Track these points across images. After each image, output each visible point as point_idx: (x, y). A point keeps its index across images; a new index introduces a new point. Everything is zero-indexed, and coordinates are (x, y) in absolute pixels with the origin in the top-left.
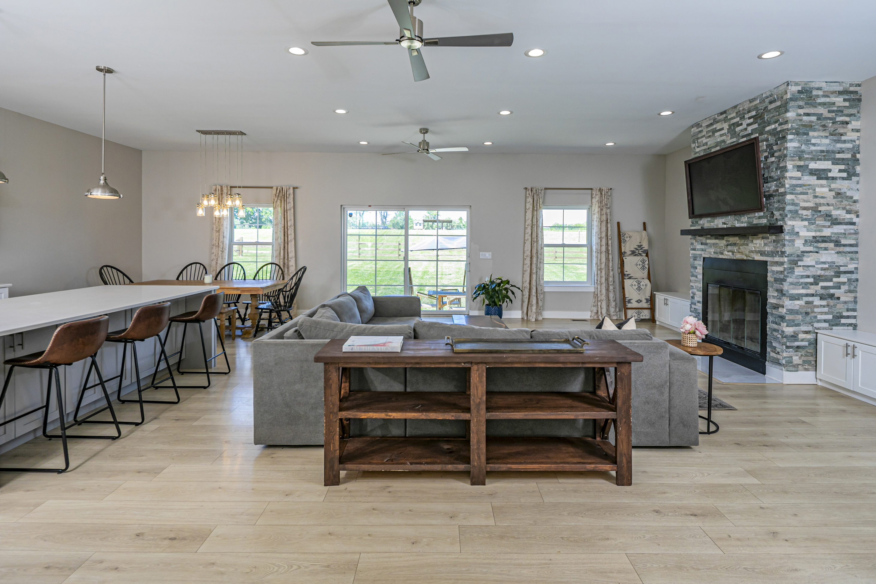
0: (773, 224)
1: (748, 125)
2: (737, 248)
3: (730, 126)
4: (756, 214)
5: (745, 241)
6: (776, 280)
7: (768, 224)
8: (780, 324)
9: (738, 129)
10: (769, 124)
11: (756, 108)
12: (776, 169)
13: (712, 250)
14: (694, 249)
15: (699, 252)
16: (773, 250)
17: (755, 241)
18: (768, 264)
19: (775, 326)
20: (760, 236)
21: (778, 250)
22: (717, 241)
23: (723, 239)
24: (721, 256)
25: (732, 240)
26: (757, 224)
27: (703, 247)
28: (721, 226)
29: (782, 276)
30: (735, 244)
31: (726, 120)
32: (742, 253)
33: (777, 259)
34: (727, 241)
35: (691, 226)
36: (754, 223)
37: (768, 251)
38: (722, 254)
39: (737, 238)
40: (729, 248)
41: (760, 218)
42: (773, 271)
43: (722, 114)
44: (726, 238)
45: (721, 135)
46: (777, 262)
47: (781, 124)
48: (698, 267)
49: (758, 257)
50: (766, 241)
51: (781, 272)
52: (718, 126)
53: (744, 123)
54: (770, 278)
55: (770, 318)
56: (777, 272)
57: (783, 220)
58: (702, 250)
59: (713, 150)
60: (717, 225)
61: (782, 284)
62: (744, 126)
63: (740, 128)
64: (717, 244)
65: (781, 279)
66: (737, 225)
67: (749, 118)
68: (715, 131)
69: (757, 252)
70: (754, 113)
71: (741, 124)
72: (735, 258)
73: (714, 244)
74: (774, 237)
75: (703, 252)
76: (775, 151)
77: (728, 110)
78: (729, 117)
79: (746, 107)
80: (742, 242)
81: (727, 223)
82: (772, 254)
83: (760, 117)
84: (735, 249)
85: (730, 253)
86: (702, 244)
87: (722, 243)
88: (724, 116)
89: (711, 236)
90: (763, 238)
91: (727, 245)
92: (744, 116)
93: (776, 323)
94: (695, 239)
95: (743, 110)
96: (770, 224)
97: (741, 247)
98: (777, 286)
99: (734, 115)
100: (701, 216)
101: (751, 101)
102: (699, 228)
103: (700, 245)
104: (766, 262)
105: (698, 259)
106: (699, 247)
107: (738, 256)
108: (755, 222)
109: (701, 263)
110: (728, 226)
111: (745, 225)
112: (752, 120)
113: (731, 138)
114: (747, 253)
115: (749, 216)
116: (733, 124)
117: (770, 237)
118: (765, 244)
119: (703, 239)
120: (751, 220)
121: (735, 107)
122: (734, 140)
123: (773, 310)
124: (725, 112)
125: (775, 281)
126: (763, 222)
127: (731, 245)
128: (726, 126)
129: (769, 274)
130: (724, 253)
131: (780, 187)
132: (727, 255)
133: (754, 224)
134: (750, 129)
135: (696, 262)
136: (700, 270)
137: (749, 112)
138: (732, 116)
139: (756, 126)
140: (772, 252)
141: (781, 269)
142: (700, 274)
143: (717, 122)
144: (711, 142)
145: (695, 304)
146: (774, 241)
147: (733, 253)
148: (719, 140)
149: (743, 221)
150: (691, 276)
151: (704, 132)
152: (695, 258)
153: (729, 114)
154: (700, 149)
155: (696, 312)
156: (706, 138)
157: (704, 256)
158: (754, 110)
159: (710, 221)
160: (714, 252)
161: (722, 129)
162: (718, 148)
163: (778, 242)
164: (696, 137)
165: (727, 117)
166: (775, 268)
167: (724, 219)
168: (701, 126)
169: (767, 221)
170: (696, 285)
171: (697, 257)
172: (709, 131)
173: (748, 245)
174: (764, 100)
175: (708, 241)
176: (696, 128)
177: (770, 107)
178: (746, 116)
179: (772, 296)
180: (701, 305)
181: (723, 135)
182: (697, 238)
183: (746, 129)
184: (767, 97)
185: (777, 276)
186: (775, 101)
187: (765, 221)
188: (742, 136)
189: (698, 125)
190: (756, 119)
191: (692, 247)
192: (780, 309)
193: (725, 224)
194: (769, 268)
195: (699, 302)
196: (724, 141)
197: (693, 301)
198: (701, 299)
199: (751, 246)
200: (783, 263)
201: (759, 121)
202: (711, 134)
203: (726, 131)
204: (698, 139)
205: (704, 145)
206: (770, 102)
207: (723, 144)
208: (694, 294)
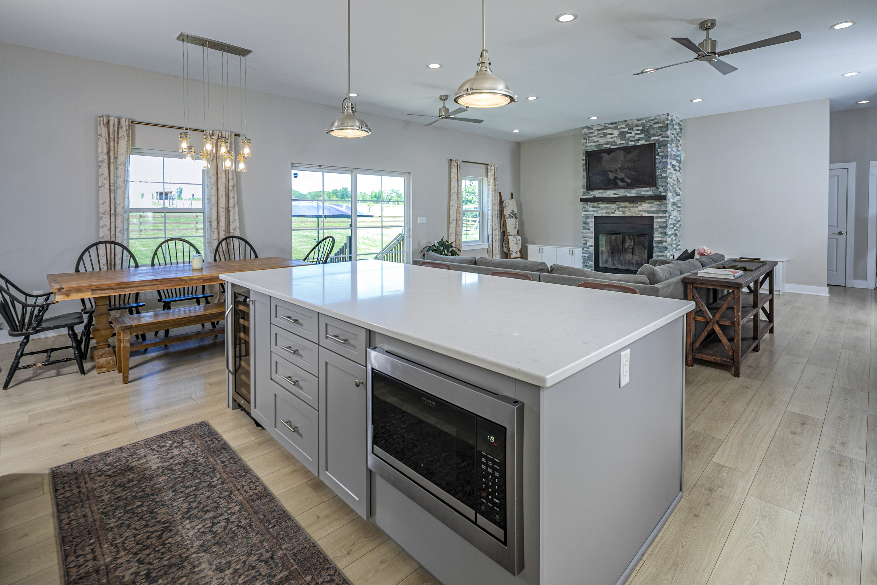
0: (658, 195)
1: (636, 134)
2: (627, 209)
3: (620, 133)
4: (644, 189)
5: (634, 205)
6: (660, 227)
7: (653, 195)
8: (664, 252)
9: (627, 136)
10: (654, 136)
11: (643, 125)
12: (660, 163)
13: (604, 211)
14: (587, 211)
15: (592, 213)
16: (658, 209)
17: (643, 205)
18: (654, 218)
20: (648, 201)
21: (662, 209)
22: (609, 205)
23: (615, 204)
24: (612, 215)
25: (622, 204)
26: (644, 195)
27: (594, 209)
28: (612, 196)
29: (665, 225)
30: (625, 207)
31: (616, 128)
32: (632, 212)
33: (660, 215)
34: (617, 205)
35: (583, 195)
37: (653, 211)
38: (614, 213)
39: (628, 203)
40: (620, 209)
41: (647, 191)
42: (658, 222)
43: (612, 124)
44: (617, 203)
45: (612, 138)
46: (661, 217)
47: (663, 137)
48: (590, 223)
49: (645, 214)
50: (652, 205)
51: (665, 222)
52: (609, 131)
53: (633, 132)
54: (655, 226)
55: (655, 249)
56: (661, 222)
57: (666, 192)
58: (594, 211)
59: (604, 146)
60: (609, 195)
61: (665, 229)
62: (633, 134)
63: (630, 135)
64: (608, 207)
66: (628, 195)
67: (637, 130)
68: (605, 135)
69: (645, 211)
70: (641, 128)
71: (631, 133)
72: (625, 216)
73: (606, 207)
74: (658, 202)
75: (595, 213)
76: (660, 152)
77: (619, 122)
78: (619, 127)
79: (635, 122)
80: (632, 205)
81: (619, 194)
82: (657, 212)
83: (646, 131)
84: (625, 210)
85: (621, 213)
86: (593, 207)
87: (614, 206)
88: (614, 125)
89: (603, 202)
90: (649, 203)
91: (618, 208)
92: (633, 128)
93: (661, 252)
94: (587, 204)
95: (632, 124)
96: (655, 195)
97: (630, 209)
98: (660, 230)
99: (624, 126)
100: (593, 189)
101: (638, 120)
102: (592, 197)
104: (653, 217)
105: (590, 217)
106: (591, 209)
107: (628, 214)
108: (643, 193)
109: (593, 220)
110: (619, 196)
111: (635, 195)
112: (639, 132)
113: (621, 141)
114: (637, 212)
115: (637, 190)
116: (623, 132)
117: (655, 202)
118: (651, 207)
119: (595, 204)
120: (640, 192)
121: (625, 121)
122: (624, 142)
123: (658, 245)
124: (615, 123)
127: (621, 207)
128: (616, 133)
129: (654, 224)
130: (616, 213)
131: (663, 174)
132: (618, 214)
133: (642, 195)
134: (637, 137)
135: (588, 220)
136: (592, 225)
137: (637, 126)
138: (622, 126)
139: (643, 136)
140: (657, 211)
141: (664, 220)
142: (592, 227)
143: (608, 129)
144: (602, 141)
145: (588, 248)
146: (658, 204)
147: (624, 212)
148: (609, 140)
149: (633, 193)
150: (584, 229)
151: (595, 134)
152: (587, 217)
153: (620, 125)
154: (591, 144)
155: (588, 253)
156: (597, 138)
157: (596, 215)
158: (641, 126)
159: (602, 193)
160: (606, 213)
161: (613, 134)
162: (609, 146)
163: (661, 205)
164: (587, 136)
165: (617, 126)
166: (659, 220)
167: (615, 191)
168: (592, 129)
169: (653, 193)
170: (589, 235)
171: (589, 216)
172: (600, 134)
173: (637, 207)
174: (649, 121)
175: (600, 205)
176: (587, 130)
177: (654, 126)
178: (635, 128)
179: (657, 237)
180: (593, 248)
181: (614, 137)
182: (589, 203)
183: (634, 137)
184: (652, 120)
185: (662, 225)
186: (658, 123)
187: (651, 193)
188: (631, 141)
189: (589, 128)
190: (642, 131)
191: (584, 210)
192: (664, 244)
193: (616, 194)
194: (655, 220)
195: (591, 246)
196: (614, 141)
197: (585, 246)
198: (593, 244)
199: (640, 208)
200: (665, 217)
201: (646, 133)
202: (602, 135)
203: (617, 135)
204: (589, 137)
205: (595, 142)
206: (655, 123)
207: (614, 143)
208: (586, 241)
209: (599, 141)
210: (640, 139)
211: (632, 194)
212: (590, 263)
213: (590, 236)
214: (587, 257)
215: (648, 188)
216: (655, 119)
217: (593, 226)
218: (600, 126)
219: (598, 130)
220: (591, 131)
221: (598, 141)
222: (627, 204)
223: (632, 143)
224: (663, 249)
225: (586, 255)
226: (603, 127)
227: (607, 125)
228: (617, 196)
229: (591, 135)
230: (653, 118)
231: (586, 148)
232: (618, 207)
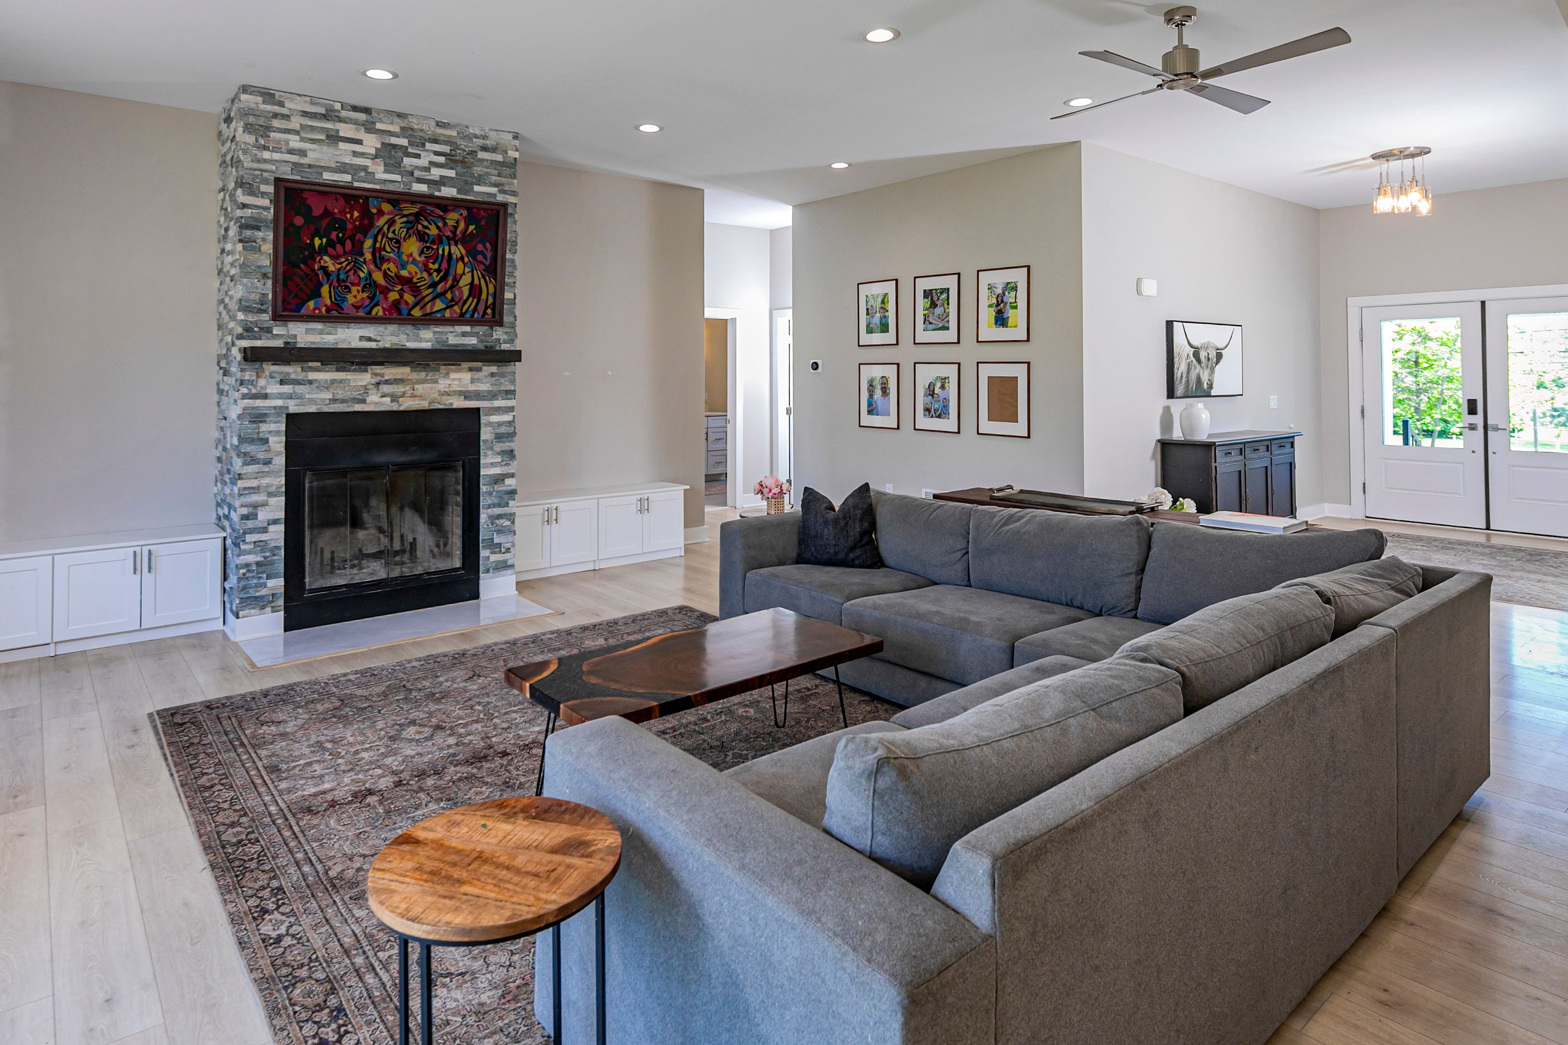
0: (491, 347)
1: (433, 164)
2: (410, 388)
3: (385, 147)
5: (427, 375)
6: (499, 437)
7: (481, 347)
8: (507, 505)
9: (407, 161)
10: (480, 180)
11: (451, 141)
13: (327, 395)
14: (260, 396)
15: (279, 403)
16: (491, 389)
17: (453, 375)
18: (482, 412)
19: (497, 511)
20: (466, 365)
21: (501, 388)
22: (345, 376)
23: (367, 371)
24: (358, 408)
25: (390, 372)
26: (456, 345)
27: (287, 389)
28: (356, 344)
29: (511, 430)
30: (404, 381)
31: (369, 127)
32: (421, 397)
33: (498, 403)
34: (375, 375)
36: (450, 342)
37: (480, 392)
38: (363, 401)
39: (407, 370)
40: (385, 388)
41: (464, 334)
42: (490, 424)
43: (355, 109)
44: (372, 369)
45: (355, 154)
46: (500, 408)
47: (504, 192)
48: (271, 439)
49: (459, 403)
50: (477, 375)
51: (506, 422)
52: (345, 130)
53: (423, 156)
54: (486, 434)
55: (485, 501)
56: (500, 424)
57: (510, 341)
58: (290, 397)
59: (327, 176)
60: (345, 341)
61: (510, 442)
62: (423, 162)
63: (415, 161)
64: (341, 381)
65: (508, 434)
66: (411, 345)
67: (437, 153)
68: (334, 138)
69: (458, 394)
70: (446, 149)
71: (418, 156)
72: (402, 408)
73: (333, 381)
74: (494, 369)
75: (291, 403)
77: (379, 111)
78: (379, 126)
79: (430, 128)
80: (422, 375)
81: (379, 338)
82: (493, 396)
83: (460, 161)
84: (399, 389)
85: (387, 400)
86: (282, 382)
87: (364, 378)
88: (362, 117)
89: (323, 363)
90: (471, 369)
91: (378, 384)
92: (423, 145)
94: (259, 371)
95: (421, 130)
96: (486, 347)
97: (416, 386)
98: (498, 447)
99: (395, 128)
101: (439, 124)
102: (279, 343)
103: (278, 386)
104: (478, 409)
105: (271, 418)
106: (274, 388)
107: (408, 404)
108: (453, 341)
109: (283, 427)
110: (383, 345)
111: (427, 345)
112: (442, 159)
113: (386, 171)
114: (438, 396)
115: (439, 330)
116: (394, 146)
117: (484, 368)
118: (474, 380)
119: (293, 370)
120: (444, 338)
122: (397, 177)
123: (496, 487)
124: (367, 111)
125: (496, 438)
126: (471, 342)
127: (387, 382)
128: (371, 143)
129: (483, 430)
130: (369, 399)
132: (377, 402)
133: (452, 345)
134: (436, 173)
135: (264, 427)
136: (278, 444)
137: (435, 141)
138: (389, 127)
139: (451, 173)
140: (489, 392)
141: (507, 417)
142: (278, 454)
143: (340, 120)
144: (318, 154)
145: (264, 530)
146: (492, 375)
147: (394, 398)
148: (347, 160)
149: (425, 338)
150: (245, 464)
151: (295, 122)
152: (258, 418)
153: (381, 121)
154: (276, 156)
155: (262, 551)
156: (303, 140)
157: (293, 408)
158: (445, 143)
159: (321, 332)
160: (334, 400)
161: (359, 142)
162: (347, 178)
163: (503, 375)
164: (261, 121)
165: (374, 123)
166: (495, 418)
167: (370, 330)
168: (281, 104)
169: (481, 341)
170: (265, 481)
171: (265, 415)
172: (313, 128)
173: (436, 382)
174: (470, 137)
175: (312, 376)
176: (260, 99)
177: (481, 155)
178: (428, 146)
179: (490, 465)
180: (281, 528)
181: (363, 155)
182: (269, 368)
183: (427, 169)
184: (476, 137)
185: (503, 430)
186: (494, 150)
187: (473, 341)
188: (420, 181)
189: (268, 95)
190: (452, 160)
191: (245, 390)
192: (508, 481)
193: (369, 339)
194: (484, 419)
195: (275, 522)
196: (365, 169)
197: (250, 524)
198: (281, 515)
199: (443, 384)
200: (511, 409)
201: (460, 169)
202: (323, 137)
203: (373, 151)
204: (268, 128)
205: (291, 152)
206: (485, 149)
207: (363, 174)
208: (255, 506)
209: (310, 154)
210: (443, 181)
211: (421, 340)
212: (271, 583)
213: (268, 486)
214: (258, 564)
215: (468, 329)
216: (484, 137)
217: (281, 447)
218: (312, 103)
219: (305, 114)
220: (277, 109)
221: (303, 153)
222: (403, 372)
223: (422, 188)
224: (506, 497)
225: (251, 558)
226: (323, 111)
227: (338, 106)
228: (373, 345)
229: (276, 123)
230: (478, 132)
231: (255, 165)
232: (378, 379)
